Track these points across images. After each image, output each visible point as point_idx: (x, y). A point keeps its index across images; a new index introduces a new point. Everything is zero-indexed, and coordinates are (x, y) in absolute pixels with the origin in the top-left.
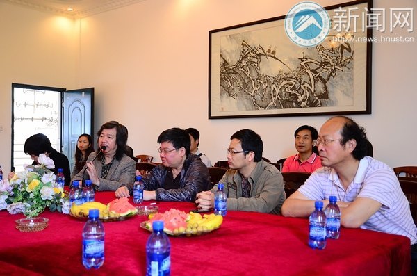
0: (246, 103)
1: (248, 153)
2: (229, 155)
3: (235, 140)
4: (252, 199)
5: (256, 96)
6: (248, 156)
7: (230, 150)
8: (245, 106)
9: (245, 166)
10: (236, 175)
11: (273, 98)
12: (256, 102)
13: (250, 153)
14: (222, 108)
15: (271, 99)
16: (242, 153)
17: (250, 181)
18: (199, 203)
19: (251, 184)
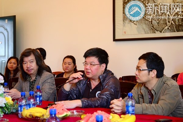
0: (145, 27)
1: (151, 71)
2: (137, 73)
3: (142, 60)
4: (153, 105)
5: (153, 21)
6: (151, 73)
7: (138, 68)
8: (144, 30)
9: (149, 81)
10: (143, 88)
11: (168, 23)
12: (153, 27)
13: (153, 71)
14: (125, 32)
15: (166, 24)
16: (147, 71)
17: (153, 92)
18: (112, 108)
19: (154, 94)
